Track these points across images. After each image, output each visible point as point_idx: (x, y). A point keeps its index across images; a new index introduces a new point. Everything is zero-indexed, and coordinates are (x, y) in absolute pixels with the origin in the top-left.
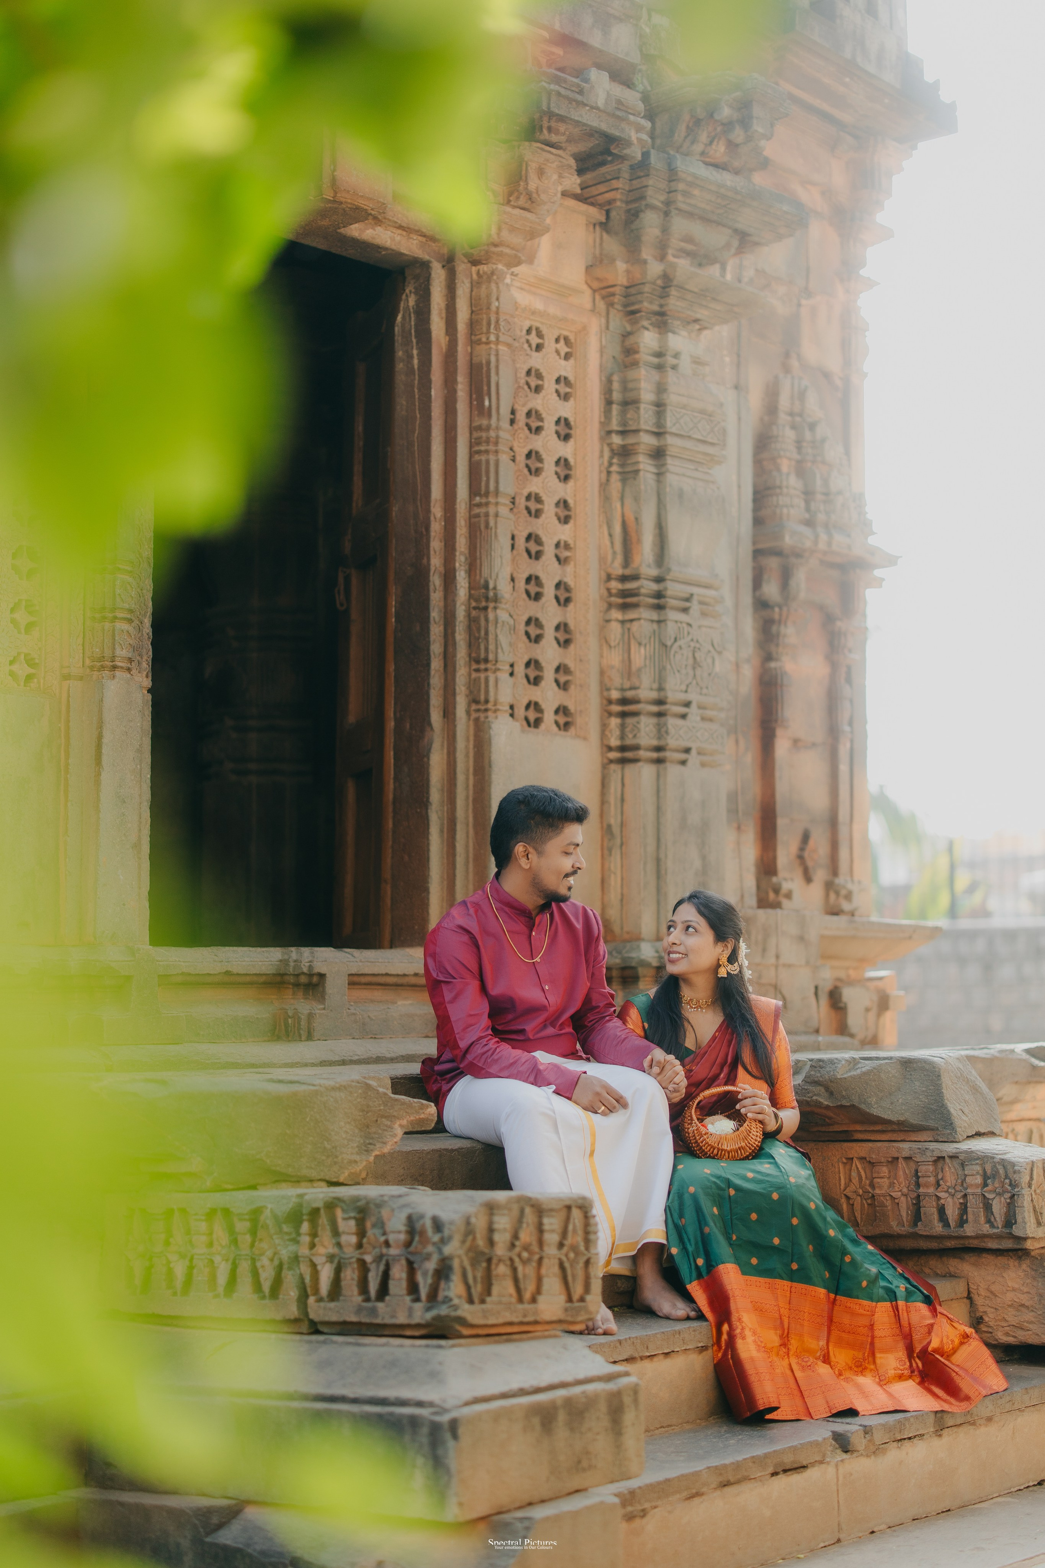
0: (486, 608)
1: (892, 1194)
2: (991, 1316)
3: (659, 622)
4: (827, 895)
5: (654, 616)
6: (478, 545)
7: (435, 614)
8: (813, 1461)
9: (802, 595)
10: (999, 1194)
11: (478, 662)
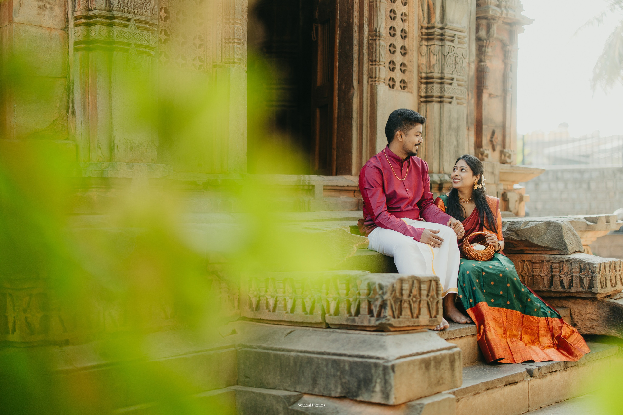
0: (375, 40)
1: (541, 275)
2: (580, 323)
3: (442, 46)
4: (501, 156)
5: (440, 43)
6: (373, 14)
7: (355, 42)
8: (519, 380)
9: (495, 35)
10: (587, 276)
11: (372, 61)
